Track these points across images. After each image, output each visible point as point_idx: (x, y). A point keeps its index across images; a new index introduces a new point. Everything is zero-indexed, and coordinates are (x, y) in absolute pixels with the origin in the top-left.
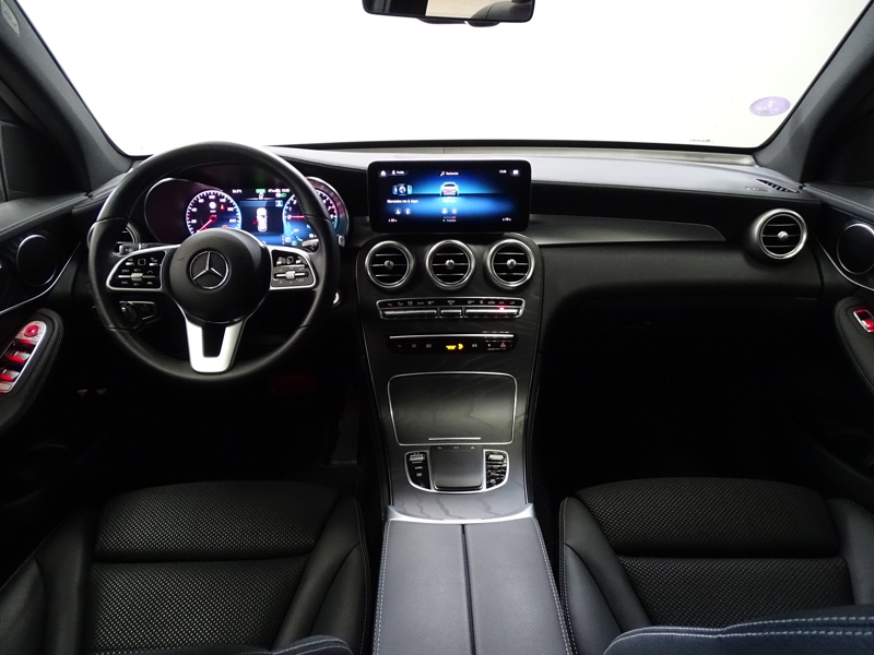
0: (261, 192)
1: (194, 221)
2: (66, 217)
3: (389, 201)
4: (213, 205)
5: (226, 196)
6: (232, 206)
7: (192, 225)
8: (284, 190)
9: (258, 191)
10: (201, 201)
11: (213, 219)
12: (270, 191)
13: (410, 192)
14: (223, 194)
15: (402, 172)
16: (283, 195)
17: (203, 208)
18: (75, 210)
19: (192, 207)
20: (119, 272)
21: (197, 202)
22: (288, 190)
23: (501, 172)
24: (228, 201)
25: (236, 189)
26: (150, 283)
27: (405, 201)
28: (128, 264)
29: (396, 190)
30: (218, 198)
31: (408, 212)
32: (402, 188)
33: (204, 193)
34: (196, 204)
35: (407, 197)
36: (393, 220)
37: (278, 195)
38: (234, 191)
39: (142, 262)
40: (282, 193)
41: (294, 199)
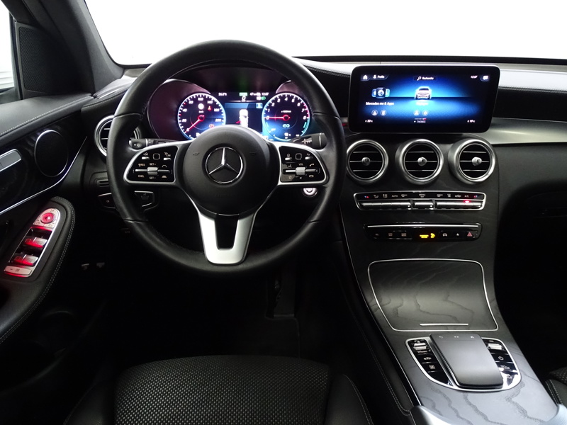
0: (244, 95)
1: (184, 120)
2: (76, 114)
3: (367, 103)
4: (201, 106)
5: (213, 98)
6: (218, 107)
7: (183, 124)
8: (264, 94)
9: (241, 94)
10: (191, 102)
11: (201, 118)
12: (251, 94)
13: (387, 94)
14: (210, 97)
15: (383, 77)
16: (263, 98)
17: (193, 108)
18: (83, 109)
19: (183, 108)
20: (135, 165)
21: (187, 103)
22: (267, 94)
23: (472, 77)
24: (214, 103)
25: (222, 92)
26: (164, 177)
27: (382, 104)
28: (143, 158)
29: (375, 93)
30: (206, 100)
31: (383, 113)
32: (381, 91)
33: (194, 95)
34: (187, 106)
35: (385, 99)
36: (369, 121)
37: (259, 98)
38: (220, 94)
39: (156, 157)
40: (262, 96)
41: (273, 101)
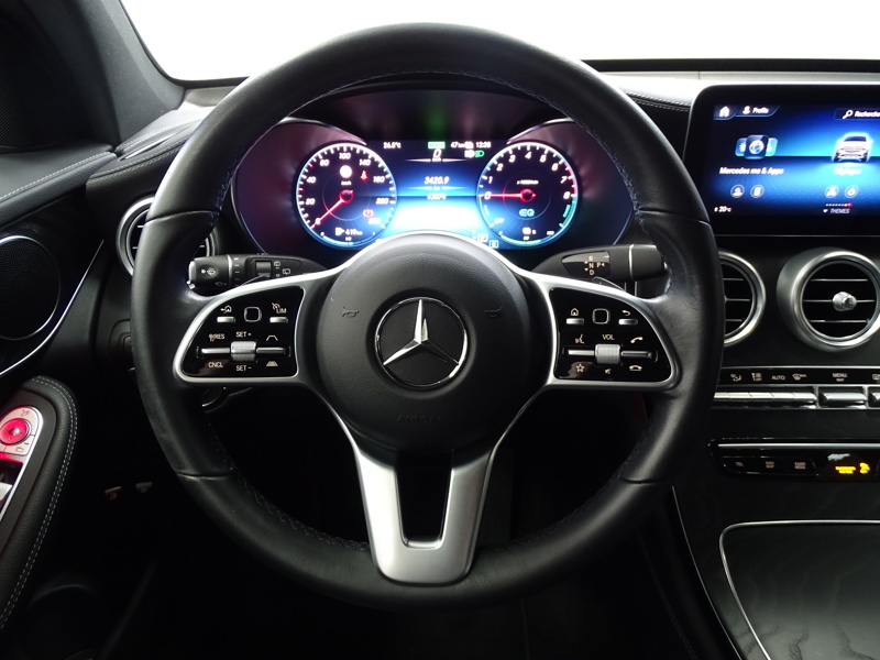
0: (437, 146)
1: (311, 201)
2: (75, 196)
3: (724, 171)
4: (346, 171)
5: (372, 154)
6: (381, 172)
7: (307, 209)
8: (480, 144)
9: (431, 145)
10: (325, 163)
11: (346, 197)
12: (454, 145)
13: (771, 150)
14: (366, 150)
15: (765, 110)
16: (478, 154)
17: (328, 178)
18: (90, 183)
19: (308, 175)
20: (201, 339)
21: (316, 164)
22: (488, 145)
24: (374, 163)
25: (391, 140)
26: (272, 364)
27: (755, 171)
28: (221, 319)
29: (743, 147)
30: (356, 157)
31: (757, 192)
32: (757, 144)
33: (331, 148)
34: (315, 170)
35: (765, 161)
36: (723, 209)
37: (469, 154)
38: (387, 145)
39: (253, 314)
40: (475, 149)
41: (500, 160)
